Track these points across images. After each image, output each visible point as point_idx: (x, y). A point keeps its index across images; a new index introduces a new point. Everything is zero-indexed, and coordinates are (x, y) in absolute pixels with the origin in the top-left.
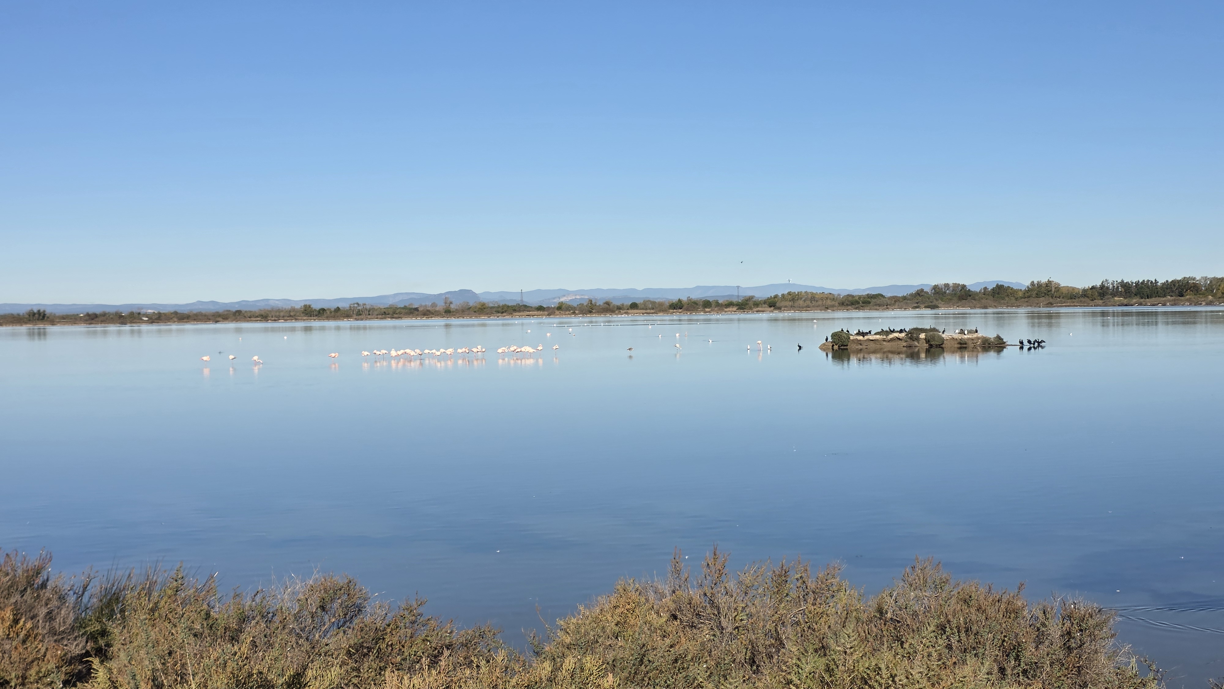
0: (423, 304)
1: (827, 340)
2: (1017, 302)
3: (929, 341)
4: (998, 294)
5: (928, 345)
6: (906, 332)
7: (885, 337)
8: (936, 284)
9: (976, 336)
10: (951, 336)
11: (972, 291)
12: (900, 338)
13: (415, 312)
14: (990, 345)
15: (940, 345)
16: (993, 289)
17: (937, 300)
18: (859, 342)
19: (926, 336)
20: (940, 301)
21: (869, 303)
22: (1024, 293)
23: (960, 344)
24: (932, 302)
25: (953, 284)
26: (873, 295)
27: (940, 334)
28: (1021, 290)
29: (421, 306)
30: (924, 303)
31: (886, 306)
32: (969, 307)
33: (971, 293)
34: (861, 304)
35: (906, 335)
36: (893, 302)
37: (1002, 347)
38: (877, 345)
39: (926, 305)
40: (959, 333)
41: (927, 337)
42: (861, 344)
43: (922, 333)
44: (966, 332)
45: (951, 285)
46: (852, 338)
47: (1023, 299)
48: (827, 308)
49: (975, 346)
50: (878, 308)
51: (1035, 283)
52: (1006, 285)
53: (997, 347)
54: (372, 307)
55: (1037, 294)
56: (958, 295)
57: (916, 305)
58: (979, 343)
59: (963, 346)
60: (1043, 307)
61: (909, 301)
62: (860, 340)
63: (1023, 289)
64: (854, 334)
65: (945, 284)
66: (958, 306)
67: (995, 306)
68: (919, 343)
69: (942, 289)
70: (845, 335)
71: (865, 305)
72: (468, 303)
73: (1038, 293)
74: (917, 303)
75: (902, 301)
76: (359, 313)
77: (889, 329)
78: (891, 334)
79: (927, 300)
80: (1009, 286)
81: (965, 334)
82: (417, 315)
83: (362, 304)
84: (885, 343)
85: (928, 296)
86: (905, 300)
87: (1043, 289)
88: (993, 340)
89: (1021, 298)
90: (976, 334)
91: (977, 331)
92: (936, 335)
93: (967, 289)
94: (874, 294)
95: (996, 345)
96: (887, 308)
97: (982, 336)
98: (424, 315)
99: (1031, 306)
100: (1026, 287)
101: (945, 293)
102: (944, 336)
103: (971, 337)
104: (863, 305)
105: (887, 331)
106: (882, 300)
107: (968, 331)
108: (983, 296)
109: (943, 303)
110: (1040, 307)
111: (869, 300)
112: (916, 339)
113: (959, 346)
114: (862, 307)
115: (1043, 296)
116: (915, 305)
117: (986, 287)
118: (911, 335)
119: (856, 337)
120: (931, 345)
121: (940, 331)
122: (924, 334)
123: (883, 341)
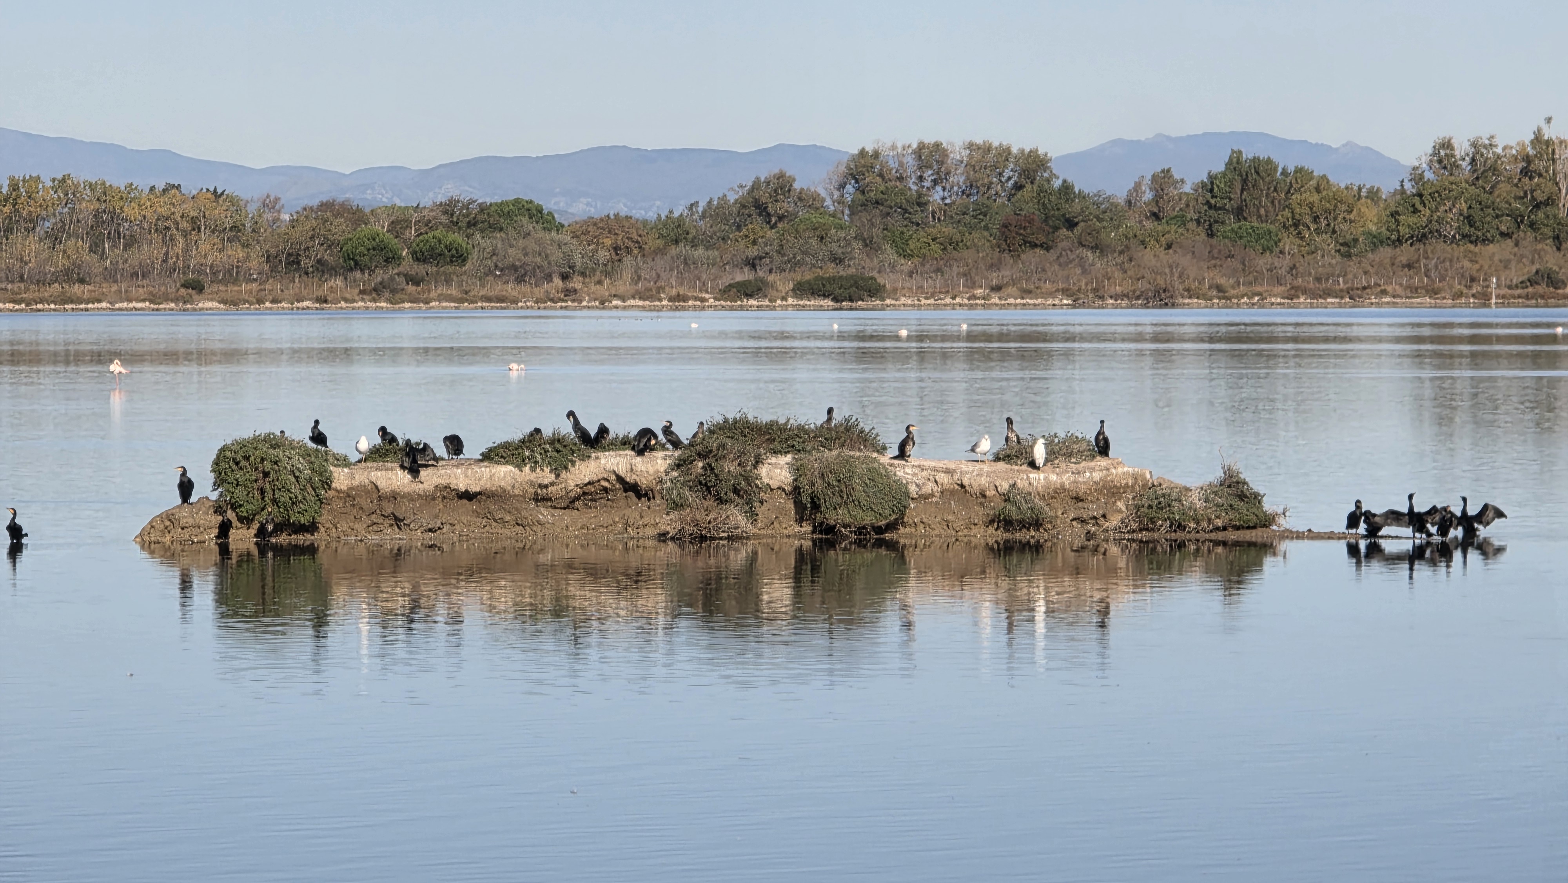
1: (186, 487)
2: (1353, 266)
3: (816, 507)
4: (1239, 213)
5: (807, 528)
6: (676, 443)
7: (546, 476)
8: (869, 149)
9: (1097, 476)
10: (947, 471)
11: (1082, 196)
12: (643, 482)
14: (1180, 535)
15: (879, 530)
16: (1210, 186)
17: (869, 244)
18: (389, 508)
19: (798, 470)
20: (890, 254)
21: (459, 257)
22: (1394, 214)
23: (1007, 523)
24: (837, 260)
25: (971, 146)
26: (483, 208)
27: (885, 459)
28: (1374, 195)
30: (796, 265)
31: (565, 277)
32: (1066, 292)
33: (1077, 206)
34: (408, 265)
35: (678, 465)
36: (603, 255)
37: (1251, 544)
38: (496, 528)
39: (808, 276)
40: (997, 459)
41: (804, 482)
42: (398, 521)
43: (775, 452)
44: (1040, 452)
45: (957, 152)
46: (341, 478)
47: (1386, 252)
48: (198, 287)
49: (1089, 536)
50: (511, 289)
51: (1458, 153)
52: (1286, 161)
53: (1224, 544)
55: (1469, 220)
56: (1000, 219)
57: (744, 275)
58: (1114, 521)
59: (1022, 536)
60: (1505, 301)
61: (700, 252)
62: (394, 496)
63: (1388, 186)
64: (354, 457)
65: (922, 146)
66: (997, 289)
67: (1220, 289)
68: (752, 515)
69: (901, 179)
70: (300, 463)
71: (432, 269)
73: (1477, 214)
74: (752, 264)
75: (660, 252)
77: (577, 425)
78: (585, 458)
79: (814, 242)
80: (1308, 165)
81: (1033, 465)
84: (544, 514)
85: (816, 218)
86: (677, 242)
87: (1504, 188)
88: (1199, 504)
89: (1376, 241)
90: (1101, 462)
91: (1103, 447)
92: (861, 469)
93: (1057, 184)
94: (488, 200)
95: (1220, 536)
96: (569, 293)
97: (1135, 477)
99: (1433, 292)
100: (1406, 176)
101: (922, 204)
102: (905, 472)
103: (1067, 479)
104: (420, 269)
105: (557, 441)
106: (539, 242)
107: (1049, 445)
108: (1149, 224)
109: (908, 265)
110: (1484, 299)
111: (456, 238)
112: (736, 491)
113: (999, 535)
114: (415, 281)
115: (1505, 235)
116: (739, 277)
117: (1167, 172)
118: (709, 468)
119: (364, 476)
120: (831, 529)
121: (882, 440)
122: (789, 458)
123: (537, 499)
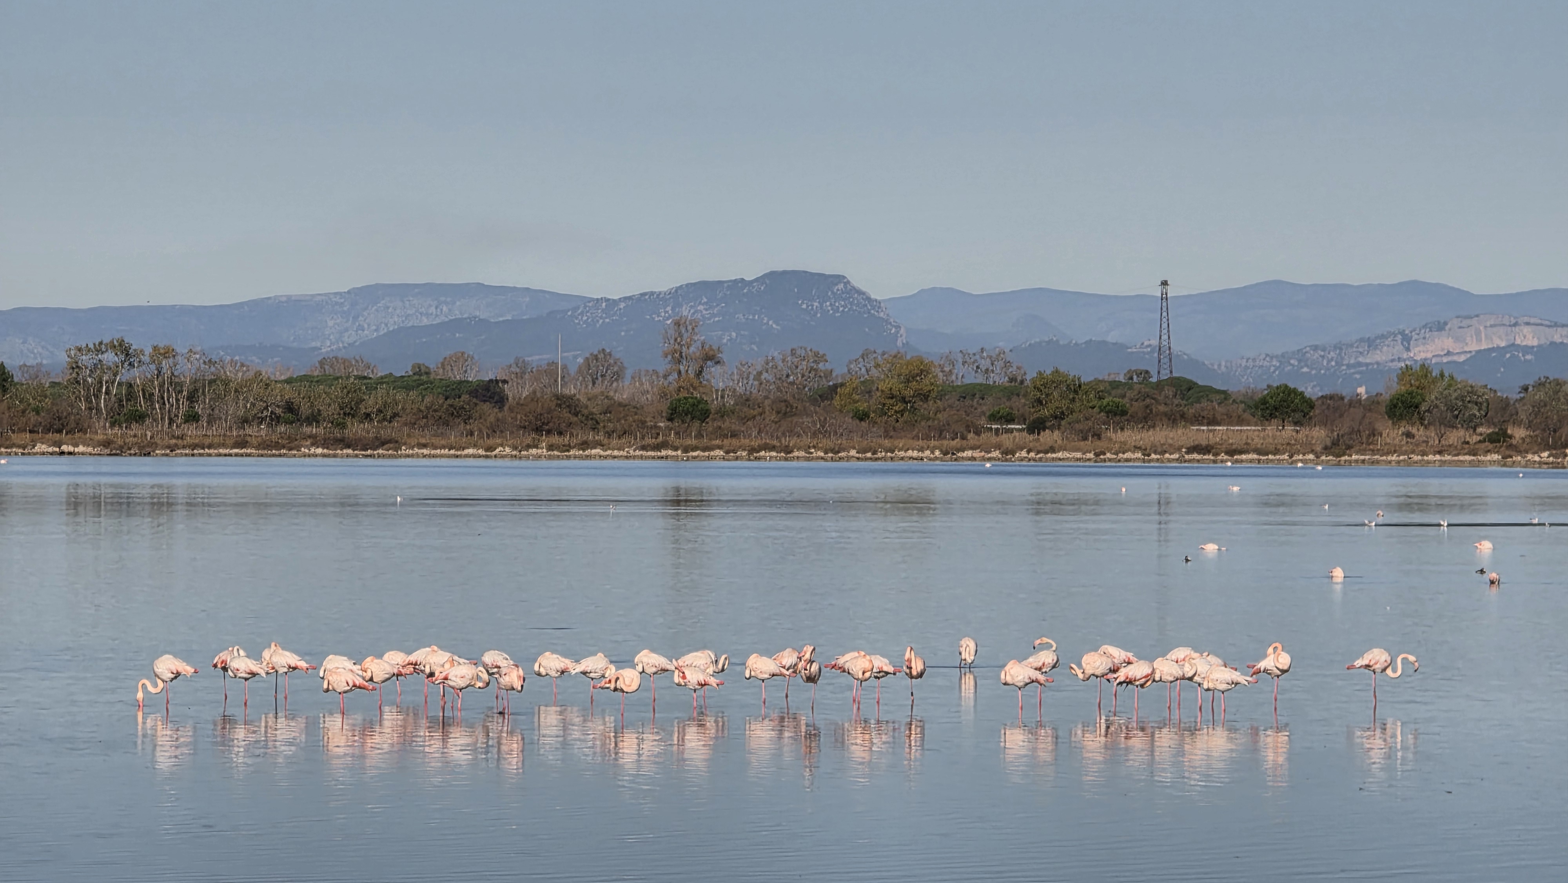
0: (537, 359)
13: (486, 407)
29: (522, 370)
54: (210, 373)
72: (819, 358)
76: (128, 407)
82: (495, 429)
83: (148, 350)
98: (538, 430)
